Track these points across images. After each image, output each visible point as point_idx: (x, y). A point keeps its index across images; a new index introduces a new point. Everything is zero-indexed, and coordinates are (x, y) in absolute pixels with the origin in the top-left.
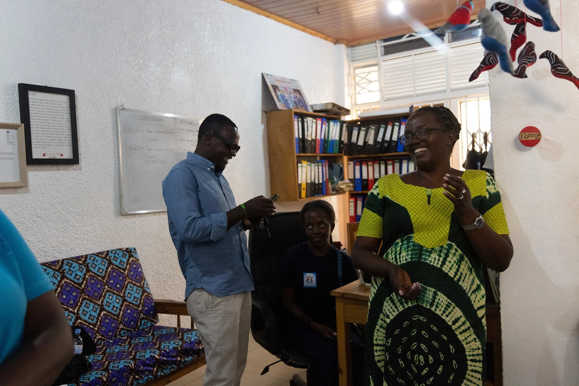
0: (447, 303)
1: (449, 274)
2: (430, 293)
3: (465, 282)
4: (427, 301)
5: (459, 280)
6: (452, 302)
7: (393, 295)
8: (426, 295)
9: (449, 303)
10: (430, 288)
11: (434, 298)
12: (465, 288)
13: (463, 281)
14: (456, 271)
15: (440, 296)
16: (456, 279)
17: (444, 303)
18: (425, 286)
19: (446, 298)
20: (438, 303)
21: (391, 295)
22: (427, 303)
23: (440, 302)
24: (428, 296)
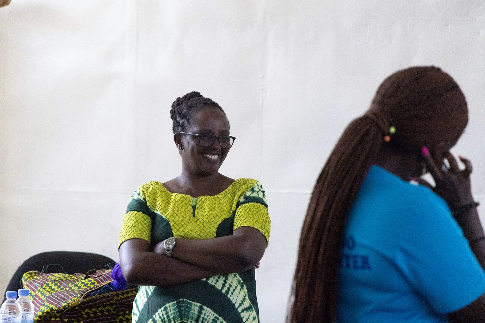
0: (213, 317)
1: (216, 286)
2: (196, 308)
3: (234, 295)
4: (192, 318)
5: (227, 292)
6: (219, 316)
7: (155, 316)
8: (191, 311)
9: (216, 317)
10: (196, 303)
11: (200, 313)
12: (234, 302)
13: (232, 293)
14: (223, 283)
15: (206, 310)
16: (224, 291)
17: (210, 318)
18: (190, 302)
19: (213, 313)
20: (203, 318)
21: (154, 316)
22: (192, 320)
23: (205, 317)
24: (193, 312)
